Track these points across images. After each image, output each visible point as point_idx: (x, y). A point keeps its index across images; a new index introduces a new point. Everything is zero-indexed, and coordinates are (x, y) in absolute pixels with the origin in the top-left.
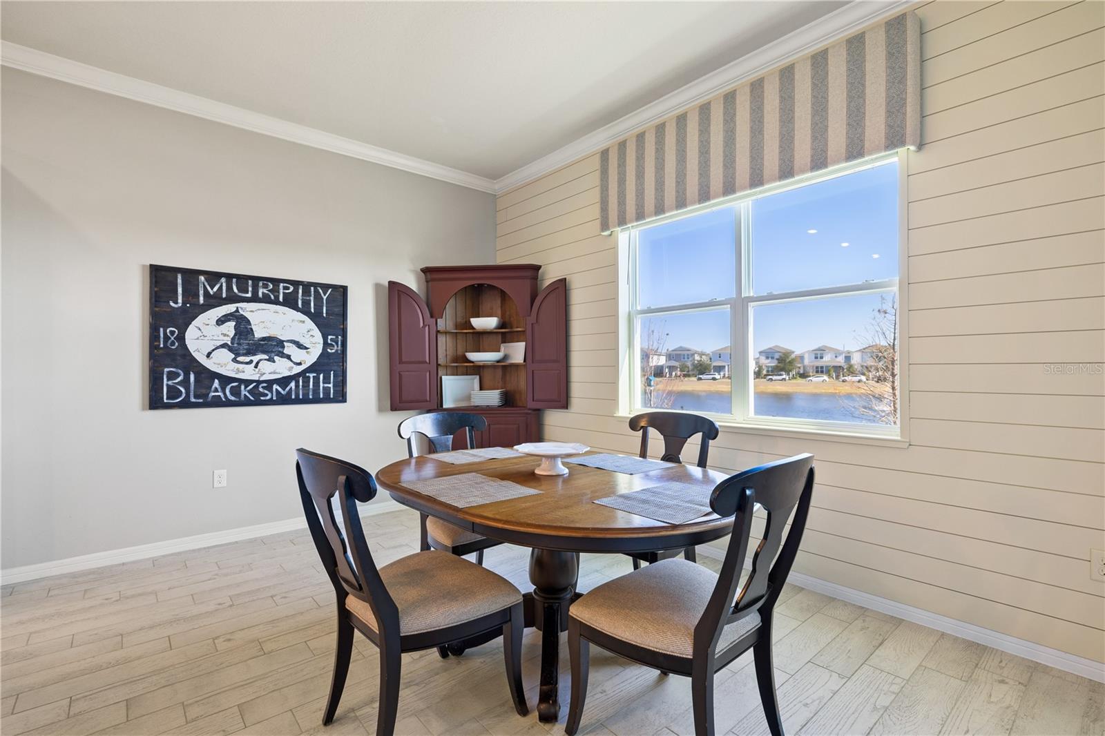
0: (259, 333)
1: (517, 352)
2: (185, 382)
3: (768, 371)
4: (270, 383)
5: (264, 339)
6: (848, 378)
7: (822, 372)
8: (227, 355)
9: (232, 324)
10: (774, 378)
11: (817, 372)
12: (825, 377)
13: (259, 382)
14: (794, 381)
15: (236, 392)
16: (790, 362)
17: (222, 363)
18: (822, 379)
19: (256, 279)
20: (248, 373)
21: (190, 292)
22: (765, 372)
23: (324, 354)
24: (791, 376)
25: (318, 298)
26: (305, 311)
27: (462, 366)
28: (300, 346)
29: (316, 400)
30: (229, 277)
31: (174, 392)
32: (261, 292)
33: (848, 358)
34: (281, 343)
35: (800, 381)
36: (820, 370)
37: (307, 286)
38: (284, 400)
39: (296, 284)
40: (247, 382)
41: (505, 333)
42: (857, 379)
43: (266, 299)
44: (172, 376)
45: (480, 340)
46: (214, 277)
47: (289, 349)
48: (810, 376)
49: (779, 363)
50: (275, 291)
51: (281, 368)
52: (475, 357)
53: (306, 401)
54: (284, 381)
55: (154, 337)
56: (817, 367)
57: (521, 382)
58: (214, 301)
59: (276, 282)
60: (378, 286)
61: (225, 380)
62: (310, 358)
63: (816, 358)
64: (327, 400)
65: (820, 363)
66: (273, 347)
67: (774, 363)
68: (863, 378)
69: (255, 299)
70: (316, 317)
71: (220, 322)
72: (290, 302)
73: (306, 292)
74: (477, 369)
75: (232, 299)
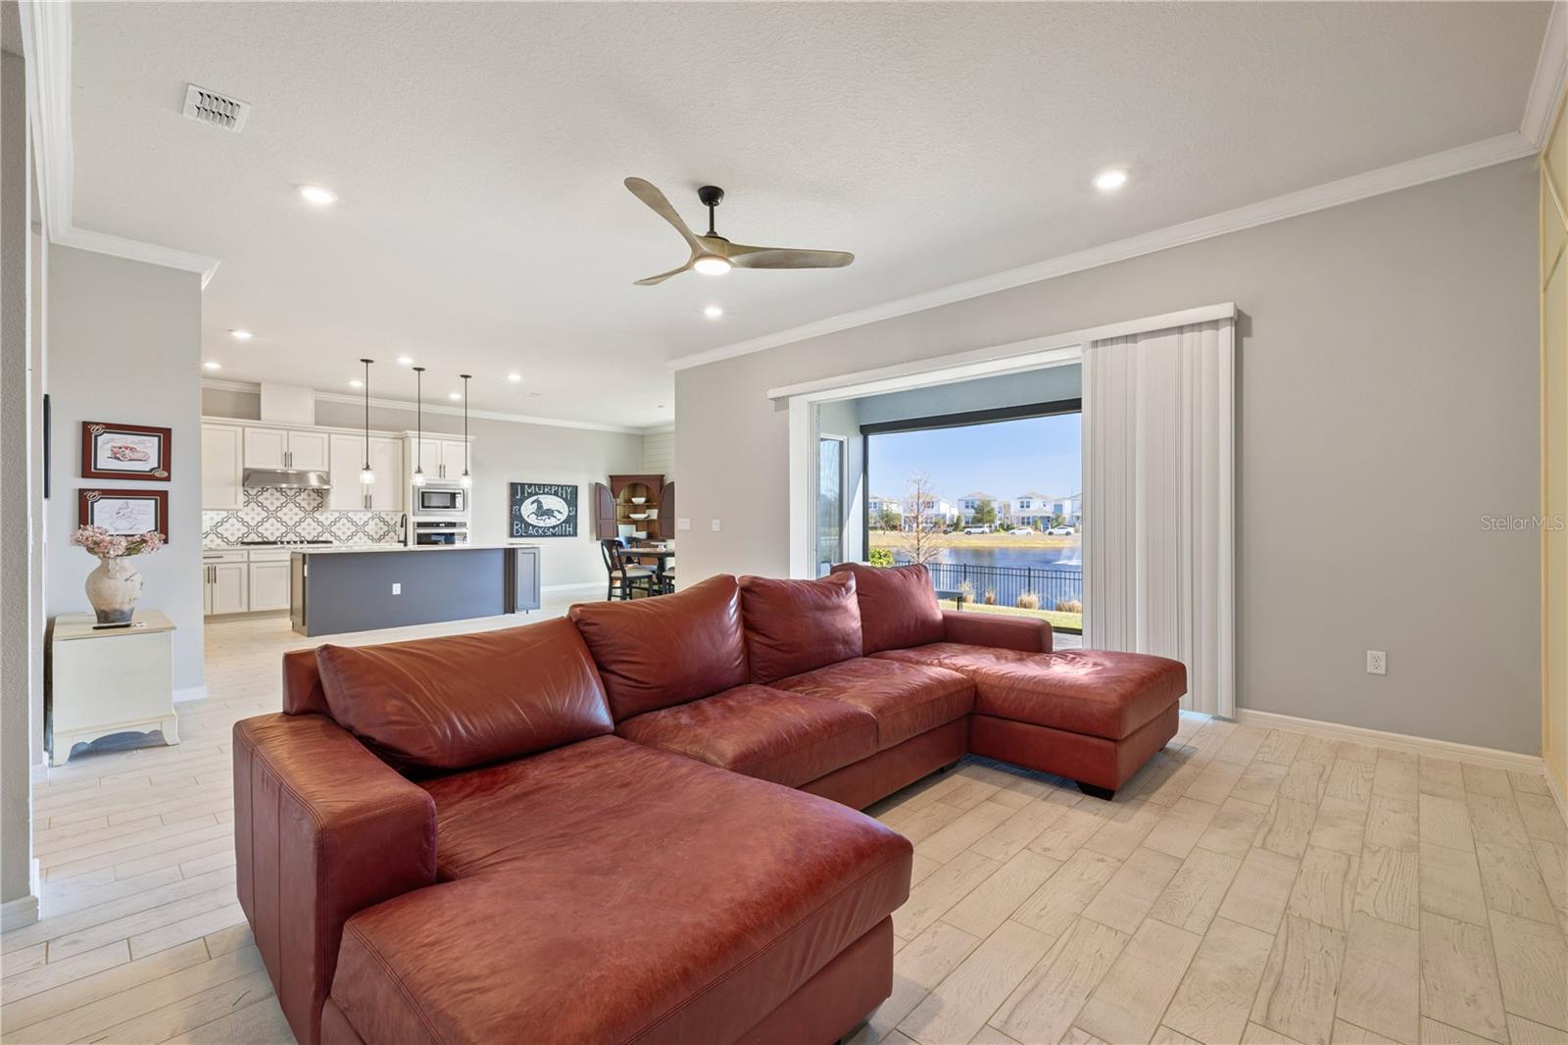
0: (545, 508)
1: (654, 514)
2: (521, 527)
3: (967, 523)
4: (549, 528)
5: (547, 510)
6: (1056, 531)
7: (1029, 523)
8: (534, 516)
9: (536, 504)
10: (973, 530)
11: (1023, 523)
12: (1030, 530)
13: (545, 528)
14: (996, 534)
15: (537, 532)
16: (988, 512)
17: (532, 520)
18: (1026, 531)
19: (544, 485)
20: (541, 524)
21: (523, 492)
22: (963, 524)
23: (569, 516)
24: (993, 528)
25: (566, 491)
26: (562, 498)
27: (628, 521)
28: (559, 512)
29: (566, 535)
30: (535, 485)
31: (518, 532)
32: (546, 490)
33: (1059, 508)
34: (553, 511)
35: (1003, 533)
36: (1025, 522)
37: (562, 487)
38: (554, 535)
39: (558, 486)
40: (541, 528)
41: (649, 505)
42: (1064, 531)
43: (548, 493)
44: (517, 525)
45: (636, 509)
46: (530, 485)
47: (556, 513)
48: (1014, 528)
49: (977, 513)
50: (551, 490)
51: (552, 522)
52: (633, 516)
53: (562, 535)
54: (554, 527)
55: (511, 510)
56: (1023, 518)
57: (656, 528)
58: (530, 495)
59: (551, 486)
60: (590, 485)
61: (534, 527)
62: (563, 517)
63: (1022, 507)
64: (570, 535)
65: (1027, 513)
66: (549, 513)
67: (971, 512)
68: (1071, 530)
69: (544, 493)
70: (565, 500)
71: (533, 503)
72: (556, 494)
73: (562, 489)
74: (635, 522)
75: (536, 494)
